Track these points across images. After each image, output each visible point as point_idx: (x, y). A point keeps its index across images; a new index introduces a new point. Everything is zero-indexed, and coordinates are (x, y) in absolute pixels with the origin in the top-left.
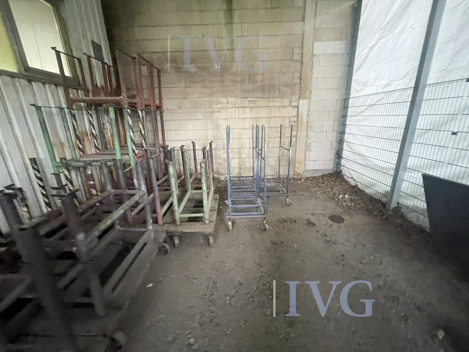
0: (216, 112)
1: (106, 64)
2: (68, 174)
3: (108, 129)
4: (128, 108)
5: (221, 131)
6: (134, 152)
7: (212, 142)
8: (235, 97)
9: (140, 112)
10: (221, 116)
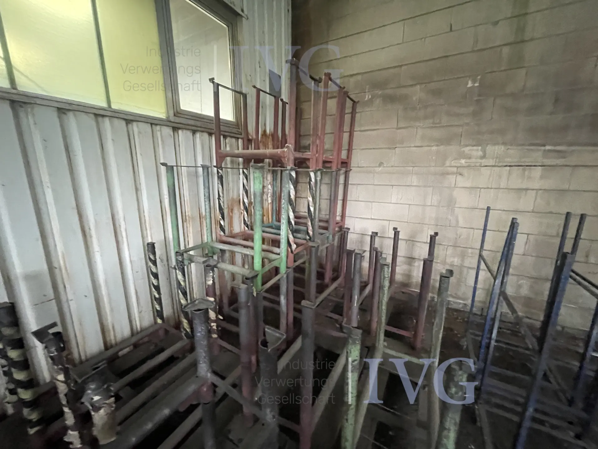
0: (453, 173)
1: (282, 100)
2: (183, 279)
3: (270, 193)
4: (292, 169)
5: (456, 210)
7: (436, 234)
8: (504, 144)
9: (312, 174)
10: (461, 181)
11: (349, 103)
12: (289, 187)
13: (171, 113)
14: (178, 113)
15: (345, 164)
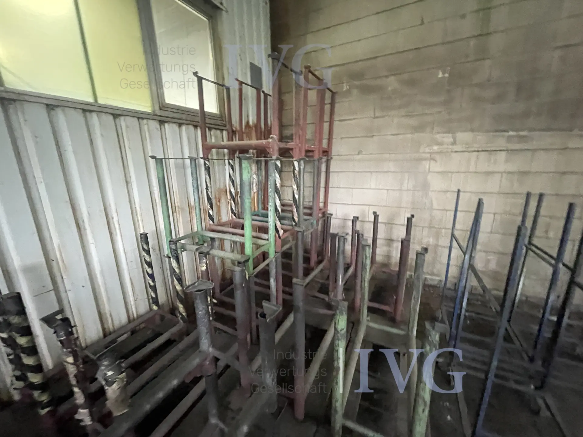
0: (425, 159)
1: (263, 92)
3: (255, 183)
4: (277, 159)
5: (431, 194)
6: (277, 231)
7: (413, 216)
8: (472, 130)
9: (296, 164)
10: (436, 167)
11: (328, 95)
12: (275, 176)
13: (157, 108)
14: (164, 107)
15: (326, 152)
